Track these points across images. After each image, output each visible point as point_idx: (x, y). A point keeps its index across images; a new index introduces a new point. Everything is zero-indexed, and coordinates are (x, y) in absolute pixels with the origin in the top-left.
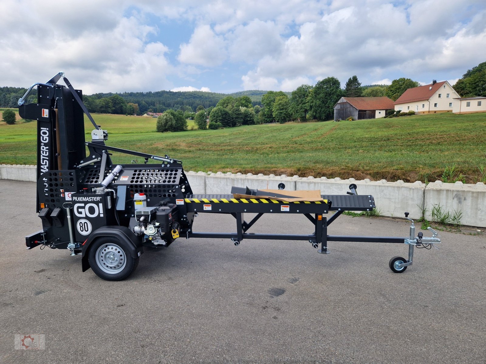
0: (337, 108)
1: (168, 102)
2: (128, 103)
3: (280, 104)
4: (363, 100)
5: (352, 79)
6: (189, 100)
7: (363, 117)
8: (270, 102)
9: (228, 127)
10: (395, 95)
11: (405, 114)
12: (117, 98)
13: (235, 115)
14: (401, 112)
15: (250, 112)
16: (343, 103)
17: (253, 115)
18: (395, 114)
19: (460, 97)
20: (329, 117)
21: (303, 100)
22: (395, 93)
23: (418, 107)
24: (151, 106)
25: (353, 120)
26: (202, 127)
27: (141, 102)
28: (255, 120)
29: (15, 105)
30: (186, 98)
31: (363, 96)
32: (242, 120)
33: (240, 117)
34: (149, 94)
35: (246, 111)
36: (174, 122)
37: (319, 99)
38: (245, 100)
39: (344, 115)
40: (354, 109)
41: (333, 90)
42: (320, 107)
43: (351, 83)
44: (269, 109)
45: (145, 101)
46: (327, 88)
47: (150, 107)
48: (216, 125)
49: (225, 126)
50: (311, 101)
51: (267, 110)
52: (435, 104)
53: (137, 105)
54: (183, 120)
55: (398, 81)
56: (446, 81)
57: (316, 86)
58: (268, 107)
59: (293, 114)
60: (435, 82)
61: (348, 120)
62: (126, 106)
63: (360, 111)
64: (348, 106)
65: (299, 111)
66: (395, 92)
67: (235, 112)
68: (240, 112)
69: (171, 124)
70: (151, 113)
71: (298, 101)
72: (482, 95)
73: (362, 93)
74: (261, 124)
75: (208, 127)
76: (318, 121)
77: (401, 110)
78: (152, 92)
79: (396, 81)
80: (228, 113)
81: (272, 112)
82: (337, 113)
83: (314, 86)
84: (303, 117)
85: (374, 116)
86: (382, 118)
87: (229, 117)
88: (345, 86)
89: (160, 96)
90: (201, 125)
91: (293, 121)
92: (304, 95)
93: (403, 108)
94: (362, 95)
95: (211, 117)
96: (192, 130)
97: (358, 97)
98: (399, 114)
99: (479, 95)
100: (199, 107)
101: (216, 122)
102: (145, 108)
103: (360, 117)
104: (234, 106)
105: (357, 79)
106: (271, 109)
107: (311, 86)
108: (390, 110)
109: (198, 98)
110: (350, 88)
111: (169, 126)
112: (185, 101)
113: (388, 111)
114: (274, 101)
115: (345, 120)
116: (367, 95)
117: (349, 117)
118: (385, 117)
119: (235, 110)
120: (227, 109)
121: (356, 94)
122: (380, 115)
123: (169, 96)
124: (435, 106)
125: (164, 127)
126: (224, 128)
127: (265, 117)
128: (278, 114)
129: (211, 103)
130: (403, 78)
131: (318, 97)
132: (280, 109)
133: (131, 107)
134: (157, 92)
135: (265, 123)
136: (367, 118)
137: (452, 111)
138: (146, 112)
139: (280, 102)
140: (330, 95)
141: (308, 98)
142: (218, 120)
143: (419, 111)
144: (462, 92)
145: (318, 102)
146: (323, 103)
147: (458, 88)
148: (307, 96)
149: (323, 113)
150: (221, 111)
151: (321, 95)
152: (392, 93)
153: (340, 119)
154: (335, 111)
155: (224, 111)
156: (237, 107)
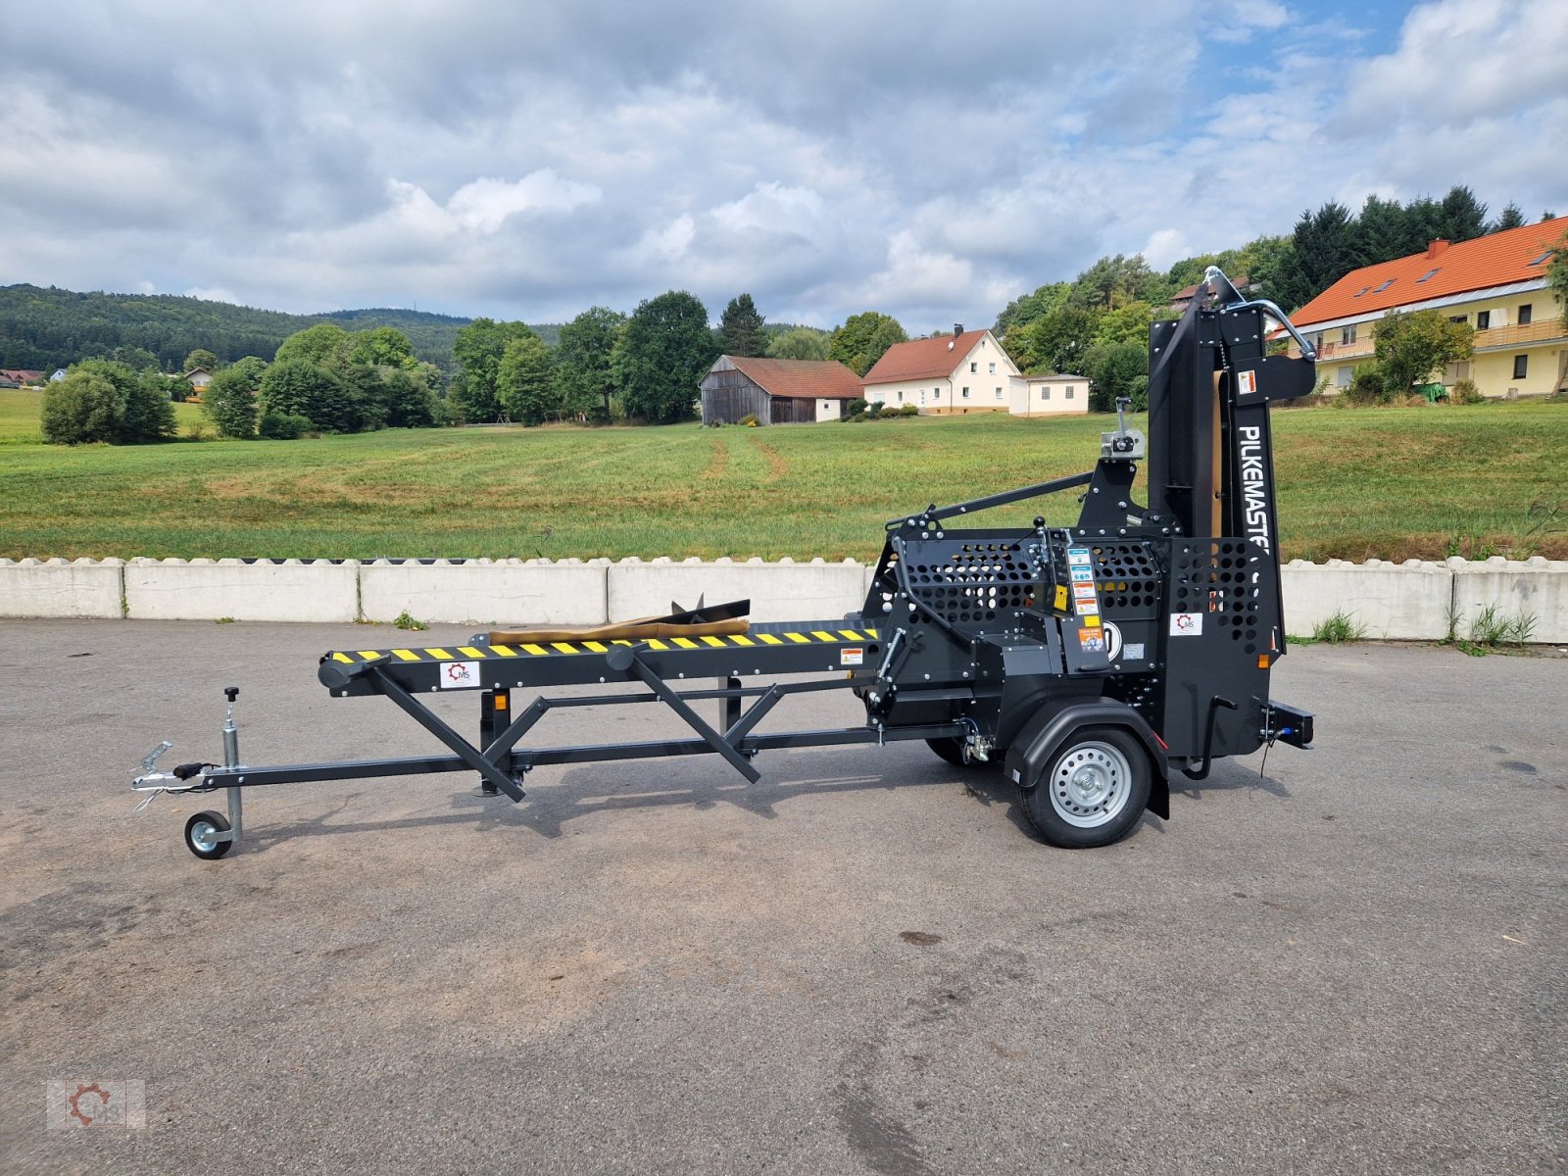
0: (708, 385)
3: (523, 365)
4: (781, 367)
5: (738, 303)
7: (785, 417)
8: (483, 356)
9: (335, 431)
10: (856, 358)
11: (893, 414)
13: (358, 390)
14: (884, 407)
15: (414, 385)
16: (726, 374)
17: (424, 394)
18: (868, 412)
19: (1018, 373)
20: (680, 413)
21: (597, 356)
22: (858, 354)
23: (923, 393)
25: (758, 424)
26: (237, 426)
28: (434, 413)
31: (772, 357)
32: (386, 410)
33: (378, 398)
35: (397, 378)
36: (121, 408)
37: (650, 356)
38: (386, 341)
39: (730, 410)
40: (760, 391)
41: (685, 331)
42: (653, 379)
43: (735, 315)
44: (482, 376)
46: (669, 324)
48: (288, 423)
49: (326, 429)
50: (626, 359)
51: (474, 379)
52: (964, 389)
54: (154, 402)
55: (860, 319)
56: (984, 330)
57: (635, 315)
58: (480, 372)
59: (566, 397)
60: (959, 330)
61: (744, 424)
63: (774, 398)
64: (743, 382)
65: (586, 390)
66: (855, 351)
67: (356, 381)
68: (377, 383)
69: (110, 416)
71: (579, 358)
73: (767, 345)
74: (456, 425)
75: (257, 432)
76: (648, 423)
77: (882, 401)
79: (856, 320)
80: (334, 384)
81: (494, 389)
82: (708, 401)
83: (630, 315)
84: (597, 410)
85: (809, 415)
86: (835, 421)
87: (337, 396)
88: (721, 322)
90: (228, 421)
91: (565, 419)
92: (600, 340)
93: (889, 397)
94: (768, 351)
95: (266, 394)
96: (194, 439)
97: (756, 356)
98: (879, 411)
101: (288, 413)
103: (777, 417)
104: (349, 360)
105: (751, 305)
106: (488, 376)
107: (619, 313)
108: (855, 399)
110: (734, 329)
111: (101, 423)
113: (850, 403)
114: (499, 352)
115: (735, 423)
116: (780, 354)
117: (746, 414)
118: (842, 420)
119: (359, 374)
120: (324, 371)
121: (751, 349)
122: (828, 412)
124: (964, 395)
125: (76, 428)
126: (322, 435)
127: (468, 402)
128: (518, 395)
130: (873, 313)
131: (647, 347)
132: (523, 380)
135: (468, 421)
136: (795, 421)
137: (1006, 410)
139: (520, 358)
140: (679, 345)
141: (615, 353)
142: (296, 407)
143: (927, 405)
144: (1019, 360)
145: (649, 366)
146: (661, 368)
147: (1010, 350)
148: (610, 346)
149: (662, 401)
150: (304, 375)
151: (653, 346)
152: (849, 352)
153: (721, 421)
154: (704, 395)
155: (315, 375)
156: (358, 362)
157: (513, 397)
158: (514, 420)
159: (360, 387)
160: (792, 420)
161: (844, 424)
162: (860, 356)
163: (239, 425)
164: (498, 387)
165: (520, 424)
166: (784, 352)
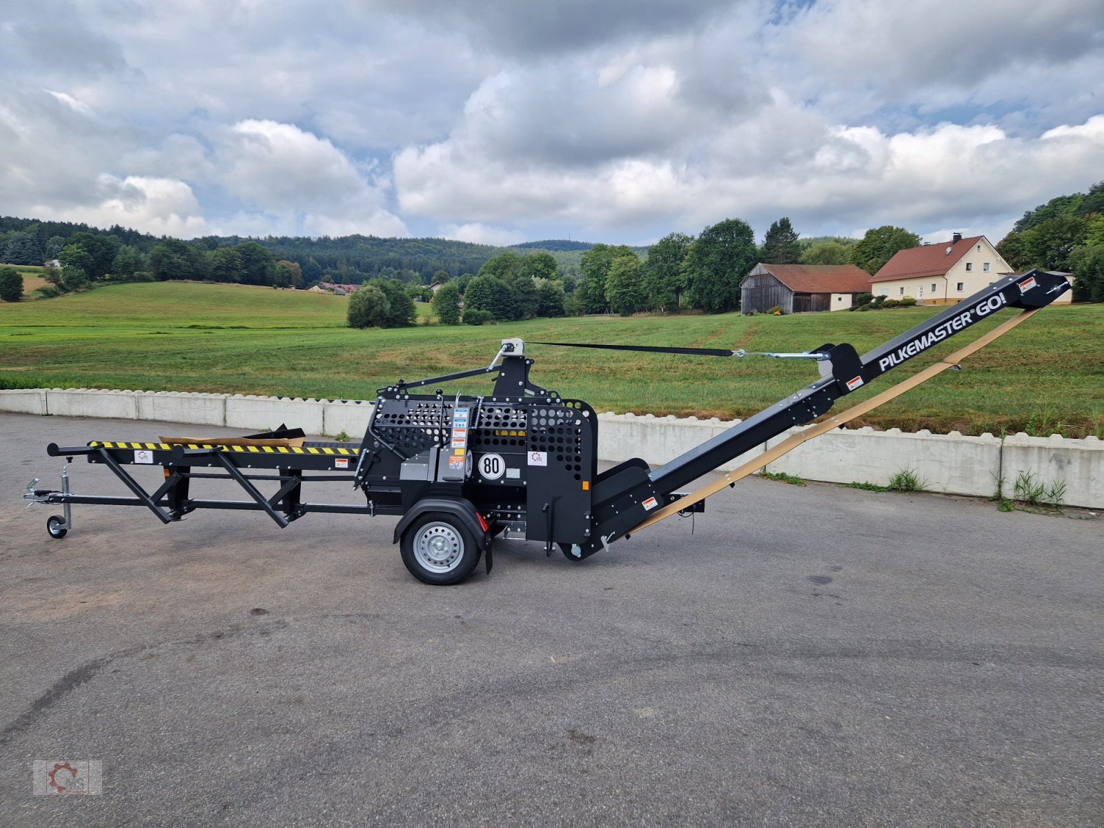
0: (747, 285)
1: (367, 260)
2: (278, 260)
3: (623, 274)
4: (804, 272)
5: (779, 225)
6: (413, 257)
7: (805, 307)
8: (599, 269)
9: (506, 320)
10: (870, 261)
11: (894, 305)
12: (255, 249)
13: (521, 294)
14: (886, 299)
15: (556, 290)
16: (761, 277)
17: (561, 295)
18: (872, 304)
19: (1011, 271)
20: (729, 304)
21: (672, 267)
22: (872, 258)
23: (922, 289)
24: (329, 269)
25: (782, 313)
26: (449, 318)
27: (307, 258)
28: (565, 307)
29: (17, 257)
30: (407, 253)
31: (802, 263)
32: (537, 306)
33: (533, 299)
34: (324, 242)
35: (545, 286)
36: (388, 306)
37: (709, 265)
38: (542, 261)
39: (763, 303)
40: (786, 289)
41: (736, 247)
42: (710, 282)
43: (776, 233)
44: (596, 282)
45: (314, 258)
46: (725, 242)
47: (325, 271)
48: (479, 315)
49: (500, 318)
50: (691, 268)
51: (592, 284)
52: (959, 284)
53: (297, 264)
54: (406, 303)
55: (877, 232)
56: (982, 237)
57: (701, 237)
58: (596, 280)
59: (651, 295)
60: (957, 238)
61: (771, 313)
62: (273, 267)
63: (796, 294)
64: (772, 282)
65: (663, 290)
66: (871, 256)
67: (521, 288)
68: (532, 289)
69: (382, 311)
70: (327, 285)
71: (661, 268)
72: (1057, 267)
73: (800, 255)
74: (579, 315)
75: (461, 319)
76: (706, 313)
77: (886, 295)
78: (332, 238)
79: (875, 232)
80: (507, 290)
81: (604, 291)
82: (747, 297)
83: (697, 237)
84: (671, 304)
85: (826, 306)
86: (846, 310)
87: (508, 297)
88: (765, 240)
89: (348, 247)
90: (445, 313)
91: (650, 310)
92: (675, 255)
93: (891, 291)
94: (800, 259)
95: (468, 297)
96: (427, 324)
97: (791, 263)
98: (882, 303)
99: (1052, 268)
100: (437, 273)
101: (479, 309)
102: (314, 272)
103: (798, 308)
104: (519, 274)
105: (789, 226)
106: (601, 283)
107: (690, 237)
108: (863, 293)
109: (435, 253)
110: (774, 243)
111: (377, 316)
112: (406, 259)
113: (858, 297)
114: (608, 266)
115: (765, 313)
116: (810, 261)
117: (774, 306)
118: (851, 310)
119: (522, 283)
120: (503, 282)
121: (787, 258)
122: (840, 303)
123: (369, 247)
124: (958, 289)
125: (365, 318)
126: (498, 323)
127: (588, 300)
128: (618, 295)
129: (463, 266)
130: (889, 226)
131: (706, 260)
132: (622, 285)
133: (286, 270)
134: (341, 238)
135: (586, 313)
136: (813, 311)
138: (317, 281)
139: (621, 270)
140: (731, 256)
141: (684, 264)
142: (484, 305)
143: (924, 298)
144: (1015, 260)
145: (706, 272)
146: (717, 274)
147: (1007, 252)
148: (682, 259)
149: (716, 297)
150: (490, 285)
151: (713, 257)
152: (866, 257)
153: (755, 311)
154: (743, 292)
155: (497, 285)
156: (524, 276)
157: (614, 297)
158: (616, 312)
159: (523, 292)
160: (810, 310)
161: (854, 313)
162: (874, 260)
163: (451, 316)
164: (606, 289)
165: (619, 315)
166: (812, 259)
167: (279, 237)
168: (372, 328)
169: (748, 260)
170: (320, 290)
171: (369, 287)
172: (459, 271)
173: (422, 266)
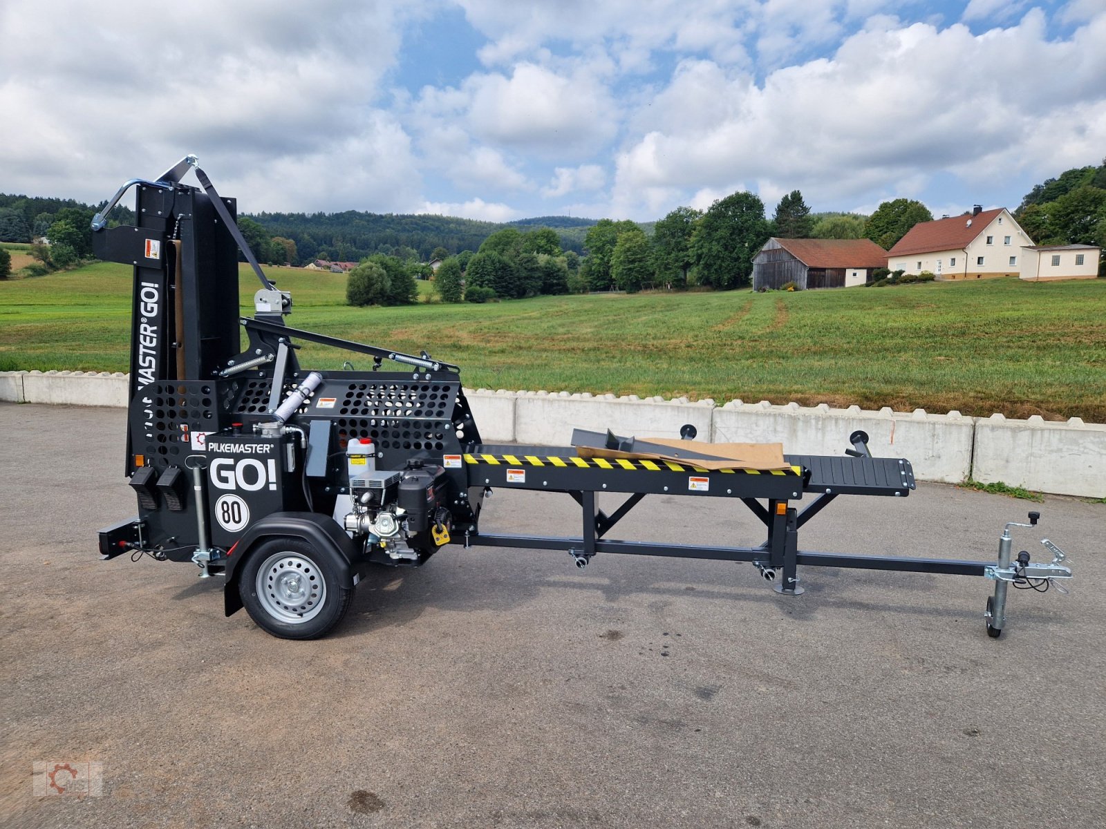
0: (759, 260)
1: (363, 237)
2: (272, 237)
3: (629, 250)
4: (819, 246)
5: (790, 198)
6: (411, 234)
7: (819, 283)
8: (604, 245)
9: (509, 297)
10: (884, 236)
11: (912, 280)
12: (248, 226)
13: (524, 271)
14: (904, 274)
15: (559, 267)
16: (774, 252)
17: (564, 272)
18: (889, 279)
19: (1032, 244)
20: (739, 281)
21: (680, 242)
22: (886, 232)
23: (940, 263)
24: (324, 246)
25: (796, 289)
26: (450, 296)
27: (301, 235)
28: (569, 285)
29: (4, 234)
30: (404, 230)
31: (814, 237)
32: (540, 283)
33: (536, 276)
34: (319, 219)
35: (548, 262)
36: (388, 284)
37: (718, 241)
38: (544, 237)
39: (775, 279)
40: (799, 264)
41: (746, 221)
42: (719, 258)
43: (787, 207)
44: (602, 259)
45: (309, 234)
46: (734, 216)
47: (320, 248)
48: (481, 292)
49: (503, 296)
50: (700, 244)
51: (597, 261)
52: (979, 258)
53: (291, 241)
54: (407, 280)
55: (892, 205)
56: (1003, 209)
57: (709, 211)
58: (600, 256)
59: (657, 272)
60: (978, 210)
61: (785, 289)
62: (267, 243)
63: (811, 269)
65: (670, 267)
66: (885, 230)
67: (524, 265)
68: (535, 266)
69: (382, 289)
70: (324, 263)
71: (668, 243)
72: (1080, 240)
73: (811, 229)
74: (584, 293)
75: (463, 297)
76: (715, 290)
77: (903, 269)
78: (327, 215)
79: (889, 206)
80: (510, 267)
81: (609, 267)
82: (759, 273)
83: (705, 211)
84: (678, 280)
85: (839, 280)
86: (861, 286)
87: (511, 275)
88: (775, 213)
89: (343, 223)
90: (447, 291)
91: (656, 287)
92: (683, 230)
93: (909, 266)
94: (811, 234)
95: (469, 274)
96: (428, 302)
97: (802, 238)
98: (899, 278)
99: (1074, 242)
100: (435, 250)
101: (481, 286)
102: (308, 250)
103: (812, 283)
104: (521, 251)
105: (800, 199)
106: (606, 259)
107: (698, 210)
108: (879, 268)
109: (433, 230)
110: (785, 218)
111: (377, 293)
112: (403, 236)
113: (875, 272)
114: (613, 242)
115: (778, 289)
116: (821, 235)
117: (787, 282)
118: (867, 285)
119: (526, 260)
120: (505, 258)
121: (798, 232)
122: (855, 278)
123: (365, 223)
124: (979, 263)
125: (365, 295)
126: (500, 301)
127: (592, 277)
128: (624, 272)
129: (462, 243)
130: (903, 199)
131: (716, 235)
132: (628, 261)
133: (280, 247)
134: (336, 214)
135: (591, 290)
136: (827, 287)
137: (1017, 275)
138: (312, 258)
139: (627, 246)
140: (741, 231)
141: (693, 239)
142: (486, 282)
143: (943, 272)
144: (1035, 233)
145: (716, 247)
146: (726, 249)
147: (1027, 225)
148: (690, 235)
149: (725, 273)
150: (493, 261)
151: (721, 233)
152: (880, 231)
153: (767, 287)
154: (755, 268)
155: (499, 261)
156: (526, 252)
157: (621, 273)
158: (620, 289)
159: (526, 268)
160: (824, 286)
161: (870, 288)
162: (888, 234)
163: (453, 294)
164: (612, 266)
165: (624, 292)
166: (824, 234)
167: (273, 214)
168: (373, 306)
169: (758, 235)
170: (317, 268)
171: (369, 264)
172: (457, 248)
173: (420, 243)
